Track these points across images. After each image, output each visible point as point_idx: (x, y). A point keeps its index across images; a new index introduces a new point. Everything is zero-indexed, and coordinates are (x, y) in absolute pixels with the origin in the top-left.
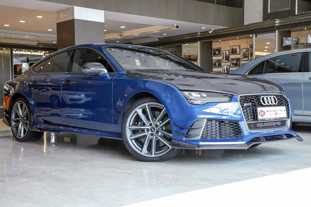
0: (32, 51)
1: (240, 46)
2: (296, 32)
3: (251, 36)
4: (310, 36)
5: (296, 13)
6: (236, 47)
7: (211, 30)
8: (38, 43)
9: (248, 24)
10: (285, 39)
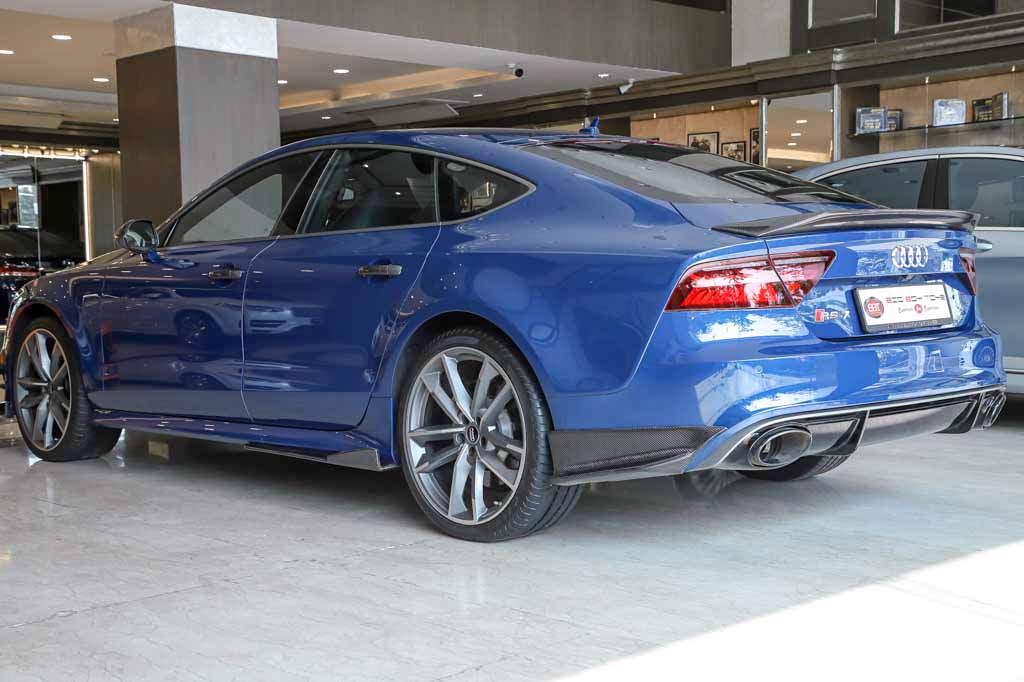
0: (44, 148)
1: (718, 133)
2: (896, 91)
3: (753, 102)
4: (940, 104)
5: (897, 30)
6: (706, 137)
7: (628, 84)
8: (63, 123)
9: (744, 64)
10: (863, 112)
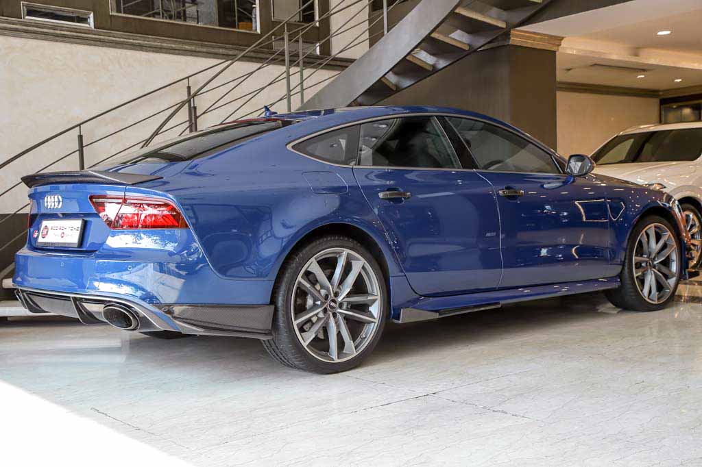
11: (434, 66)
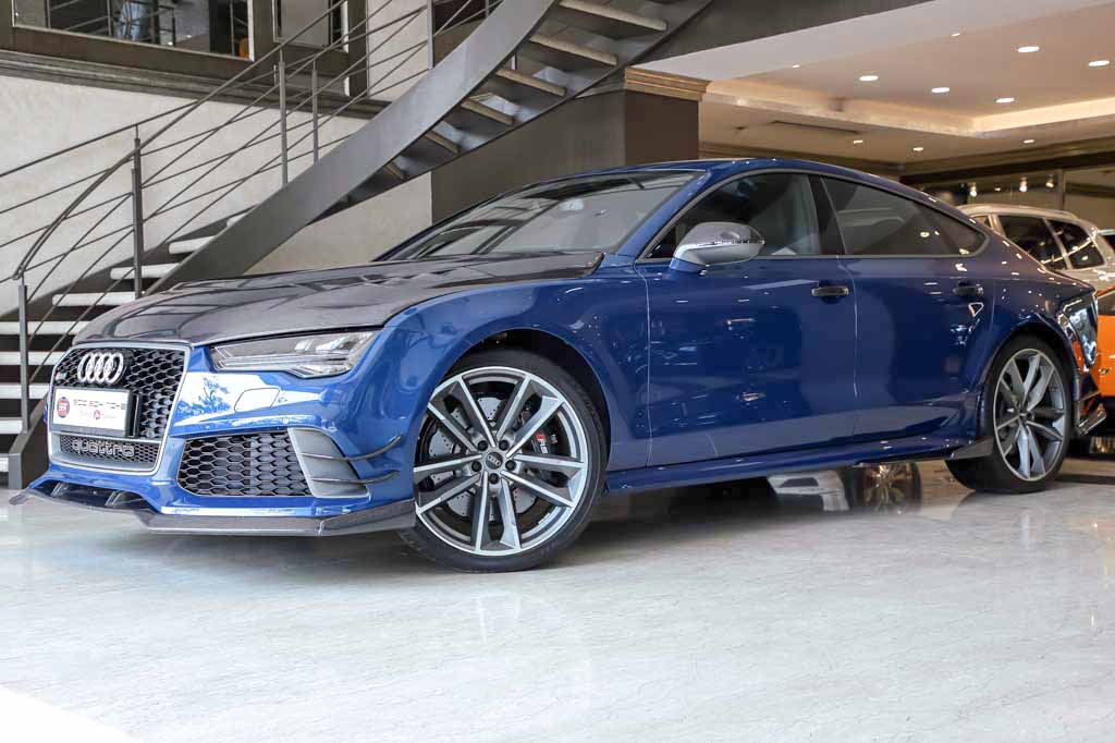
11: (513, 119)
